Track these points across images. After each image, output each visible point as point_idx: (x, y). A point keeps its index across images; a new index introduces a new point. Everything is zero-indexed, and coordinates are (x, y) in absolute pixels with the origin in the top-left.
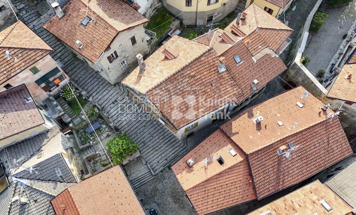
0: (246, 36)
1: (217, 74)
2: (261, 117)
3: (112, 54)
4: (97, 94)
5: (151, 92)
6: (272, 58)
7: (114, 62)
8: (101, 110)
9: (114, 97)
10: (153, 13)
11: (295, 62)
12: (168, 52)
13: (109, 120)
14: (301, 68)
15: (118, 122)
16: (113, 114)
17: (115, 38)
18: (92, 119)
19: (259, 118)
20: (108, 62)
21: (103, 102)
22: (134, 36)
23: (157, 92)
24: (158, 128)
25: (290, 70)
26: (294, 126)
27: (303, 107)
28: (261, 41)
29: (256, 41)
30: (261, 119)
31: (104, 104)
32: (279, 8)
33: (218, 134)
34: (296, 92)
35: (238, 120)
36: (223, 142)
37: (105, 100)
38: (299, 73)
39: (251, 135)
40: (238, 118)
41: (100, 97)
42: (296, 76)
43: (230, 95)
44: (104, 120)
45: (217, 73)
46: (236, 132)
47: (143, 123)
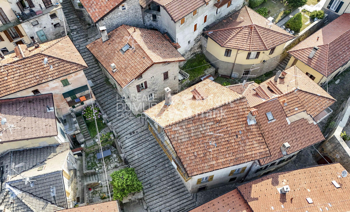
0: (282, 95)
1: (244, 126)
2: (288, 186)
3: (142, 84)
4: (117, 121)
5: (171, 128)
6: (309, 124)
7: (142, 92)
8: (116, 138)
9: (133, 128)
10: (191, 57)
11: (334, 136)
12: (197, 92)
13: (121, 150)
14: (341, 143)
15: (130, 155)
16: (127, 145)
17: (148, 68)
18: (105, 146)
19: (285, 187)
20: (137, 91)
21: (120, 130)
22: (168, 72)
23: (176, 129)
24: (169, 173)
25: (328, 144)
26: (327, 208)
27: (339, 188)
28: (298, 103)
29: (292, 102)
30: (287, 189)
31: (121, 133)
32: (323, 76)
33: (233, 194)
34: (332, 168)
35: (259, 184)
36: (238, 205)
37: (123, 129)
38: (337, 148)
39: (273, 206)
40: (260, 182)
41: (119, 125)
42: (334, 152)
43: (256, 152)
44: (116, 150)
45: (246, 125)
46: (255, 197)
47: (154, 163)
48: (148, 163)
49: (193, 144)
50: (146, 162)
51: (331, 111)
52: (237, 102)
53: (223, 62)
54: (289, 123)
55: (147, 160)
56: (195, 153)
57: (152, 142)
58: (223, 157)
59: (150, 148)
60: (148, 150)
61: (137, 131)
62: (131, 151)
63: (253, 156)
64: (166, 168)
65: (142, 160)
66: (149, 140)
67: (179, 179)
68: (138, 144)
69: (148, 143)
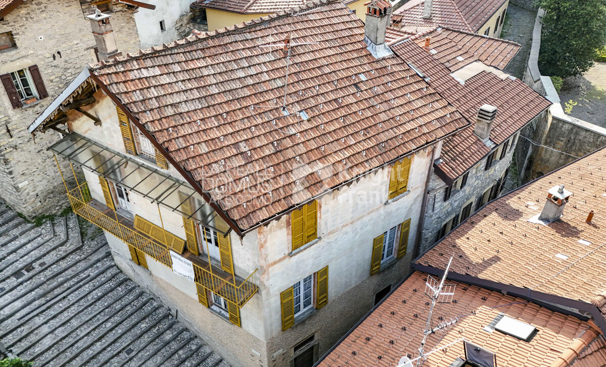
0: (416, 35)
1: (366, 61)
3: (21, 72)
6: (502, 80)
11: (554, 118)
23: (146, 74)
24: (179, 356)
28: (455, 49)
29: (444, 48)
30: (561, 193)
33: (415, 287)
35: (473, 233)
40: (469, 229)
43: (427, 119)
45: (369, 59)
47: (120, 340)
48: (98, 346)
49: (225, 119)
50: (88, 347)
54: (463, 83)
55: (89, 340)
56: (242, 145)
57: (103, 279)
58: (340, 148)
59: (99, 299)
60: (90, 309)
61: (41, 261)
62: (22, 328)
63: (425, 130)
64: (168, 343)
65: (72, 345)
66: (89, 276)
67: (221, 364)
68: (49, 298)
69: (86, 288)
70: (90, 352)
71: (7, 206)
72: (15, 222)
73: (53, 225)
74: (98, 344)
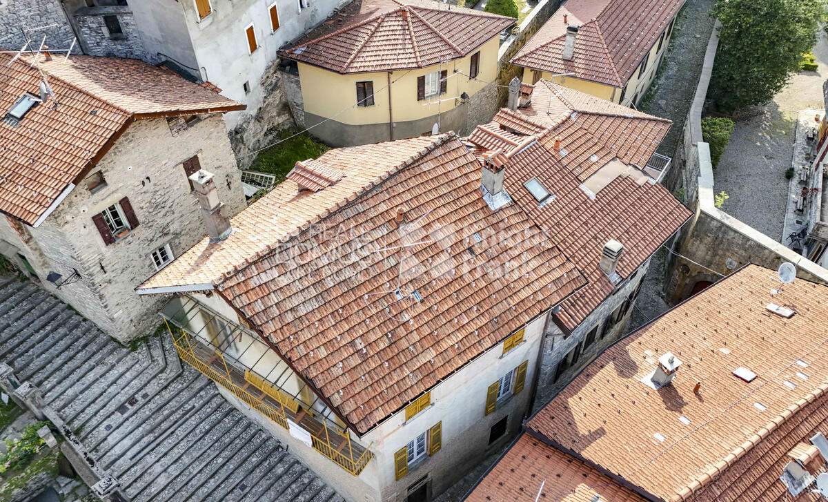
0: (545, 131)
1: (482, 216)
2: (669, 355)
3: (112, 208)
4: (59, 382)
5: (243, 279)
6: (640, 187)
7: (121, 245)
8: (64, 433)
9: (127, 388)
10: (267, 141)
11: (702, 212)
12: (308, 172)
13: (94, 469)
14: (727, 222)
15: (135, 481)
16: (117, 450)
17: (116, 136)
18: (30, 483)
19: (664, 360)
20: (99, 240)
21: (79, 409)
22: (196, 157)
24: (293, 490)
26: (799, 374)
27: (792, 315)
28: (590, 144)
29: (578, 143)
30: (671, 362)
31: (83, 417)
32: (612, 88)
33: (524, 453)
34: (744, 281)
35: (586, 390)
36: (553, 478)
37: (89, 400)
38: (721, 242)
39: (657, 431)
40: (584, 383)
41: (70, 392)
42: (717, 257)
43: (543, 283)
44: (78, 483)
45: (485, 213)
46: (592, 430)
47: (233, 476)
48: (212, 484)
49: (341, 315)
50: (202, 485)
51: (667, 161)
52: (438, 152)
53: (361, 126)
54: (593, 197)
55: (203, 477)
56: (358, 341)
57: (209, 410)
58: (452, 330)
59: (207, 432)
60: (199, 443)
61: (143, 392)
62: (135, 468)
63: (540, 297)
64: (280, 477)
65: (187, 484)
66: (194, 407)
67: (335, 497)
68: (158, 434)
69: (193, 421)
70: (205, 490)
71: (98, 330)
72: (109, 347)
73: (149, 347)
74: (212, 480)
